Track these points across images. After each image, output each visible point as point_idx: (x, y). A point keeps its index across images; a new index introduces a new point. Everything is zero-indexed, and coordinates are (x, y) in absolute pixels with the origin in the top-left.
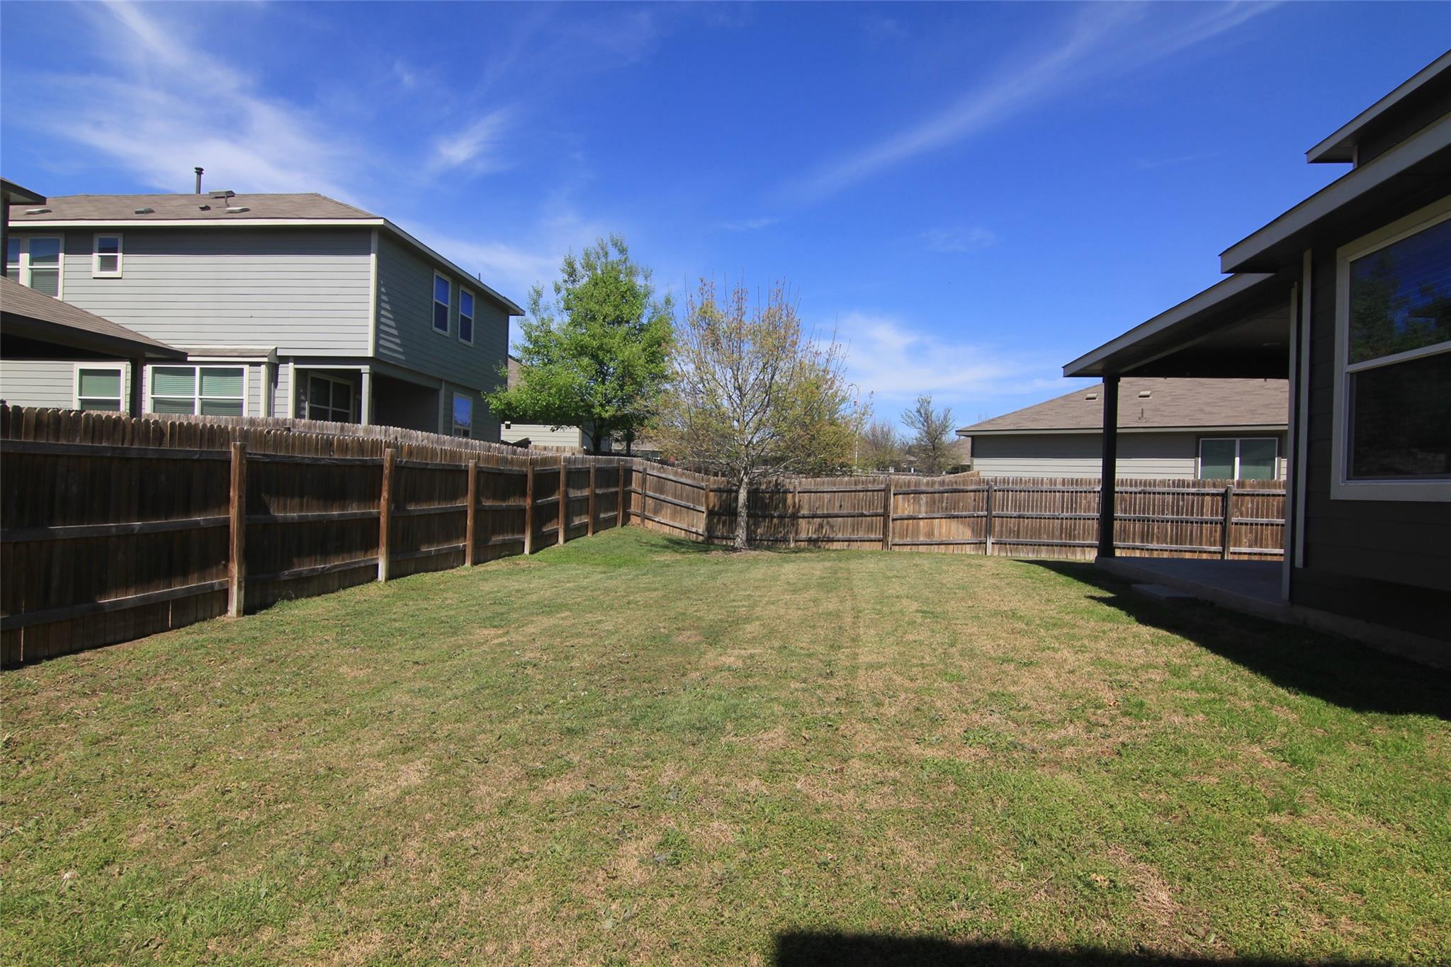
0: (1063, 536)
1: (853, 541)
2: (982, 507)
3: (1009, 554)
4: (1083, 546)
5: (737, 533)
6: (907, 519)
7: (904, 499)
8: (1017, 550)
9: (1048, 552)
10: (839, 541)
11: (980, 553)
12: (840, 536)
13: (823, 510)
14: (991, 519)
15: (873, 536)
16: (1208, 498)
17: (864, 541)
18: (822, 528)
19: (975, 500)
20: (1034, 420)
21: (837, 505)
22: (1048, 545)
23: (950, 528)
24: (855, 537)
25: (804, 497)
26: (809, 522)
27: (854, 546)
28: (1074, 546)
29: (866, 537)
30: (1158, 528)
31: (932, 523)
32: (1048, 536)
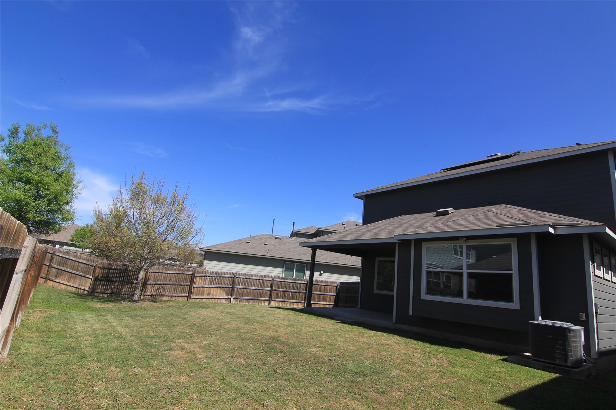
0: (258, 296)
1: (174, 296)
2: (231, 284)
3: (239, 303)
4: (264, 300)
5: (136, 293)
6: (200, 287)
7: (200, 278)
8: (242, 301)
9: (252, 302)
10: (166, 296)
11: (228, 302)
12: (167, 294)
13: (161, 281)
14: (234, 289)
15: (183, 295)
16: (302, 284)
17: (179, 296)
18: (159, 289)
19: (228, 281)
20: (230, 248)
21: (168, 279)
22: (253, 300)
23: (217, 292)
24: (175, 294)
25: (151, 274)
26: (152, 287)
27: (174, 298)
28: (261, 300)
29: (180, 295)
30: (288, 294)
31: (210, 289)
32: (253, 296)
